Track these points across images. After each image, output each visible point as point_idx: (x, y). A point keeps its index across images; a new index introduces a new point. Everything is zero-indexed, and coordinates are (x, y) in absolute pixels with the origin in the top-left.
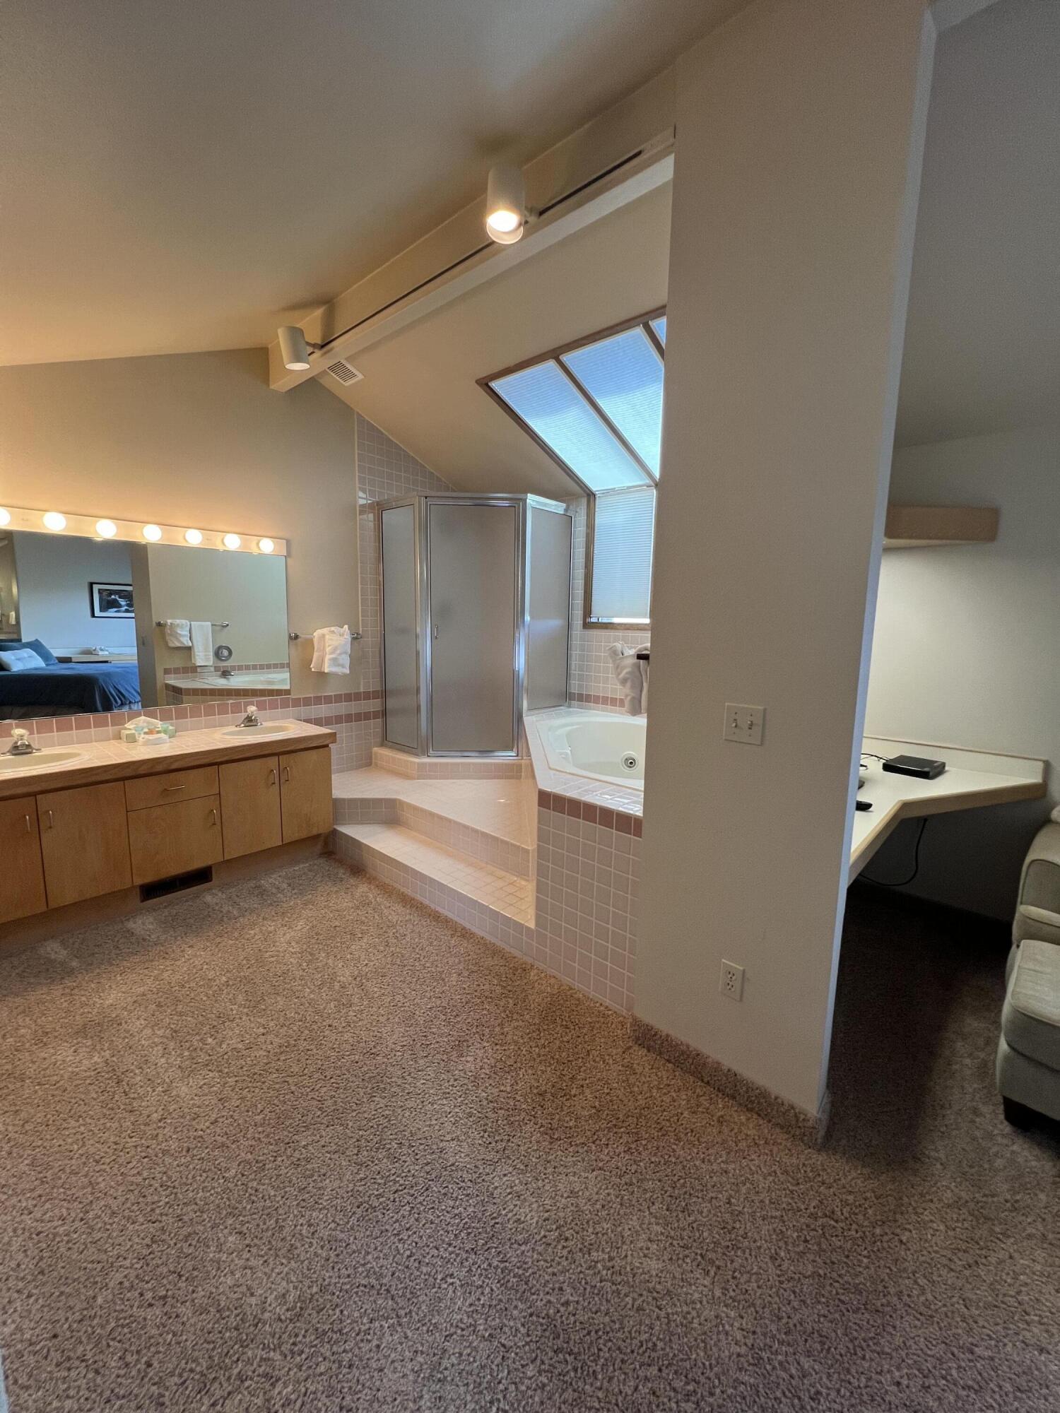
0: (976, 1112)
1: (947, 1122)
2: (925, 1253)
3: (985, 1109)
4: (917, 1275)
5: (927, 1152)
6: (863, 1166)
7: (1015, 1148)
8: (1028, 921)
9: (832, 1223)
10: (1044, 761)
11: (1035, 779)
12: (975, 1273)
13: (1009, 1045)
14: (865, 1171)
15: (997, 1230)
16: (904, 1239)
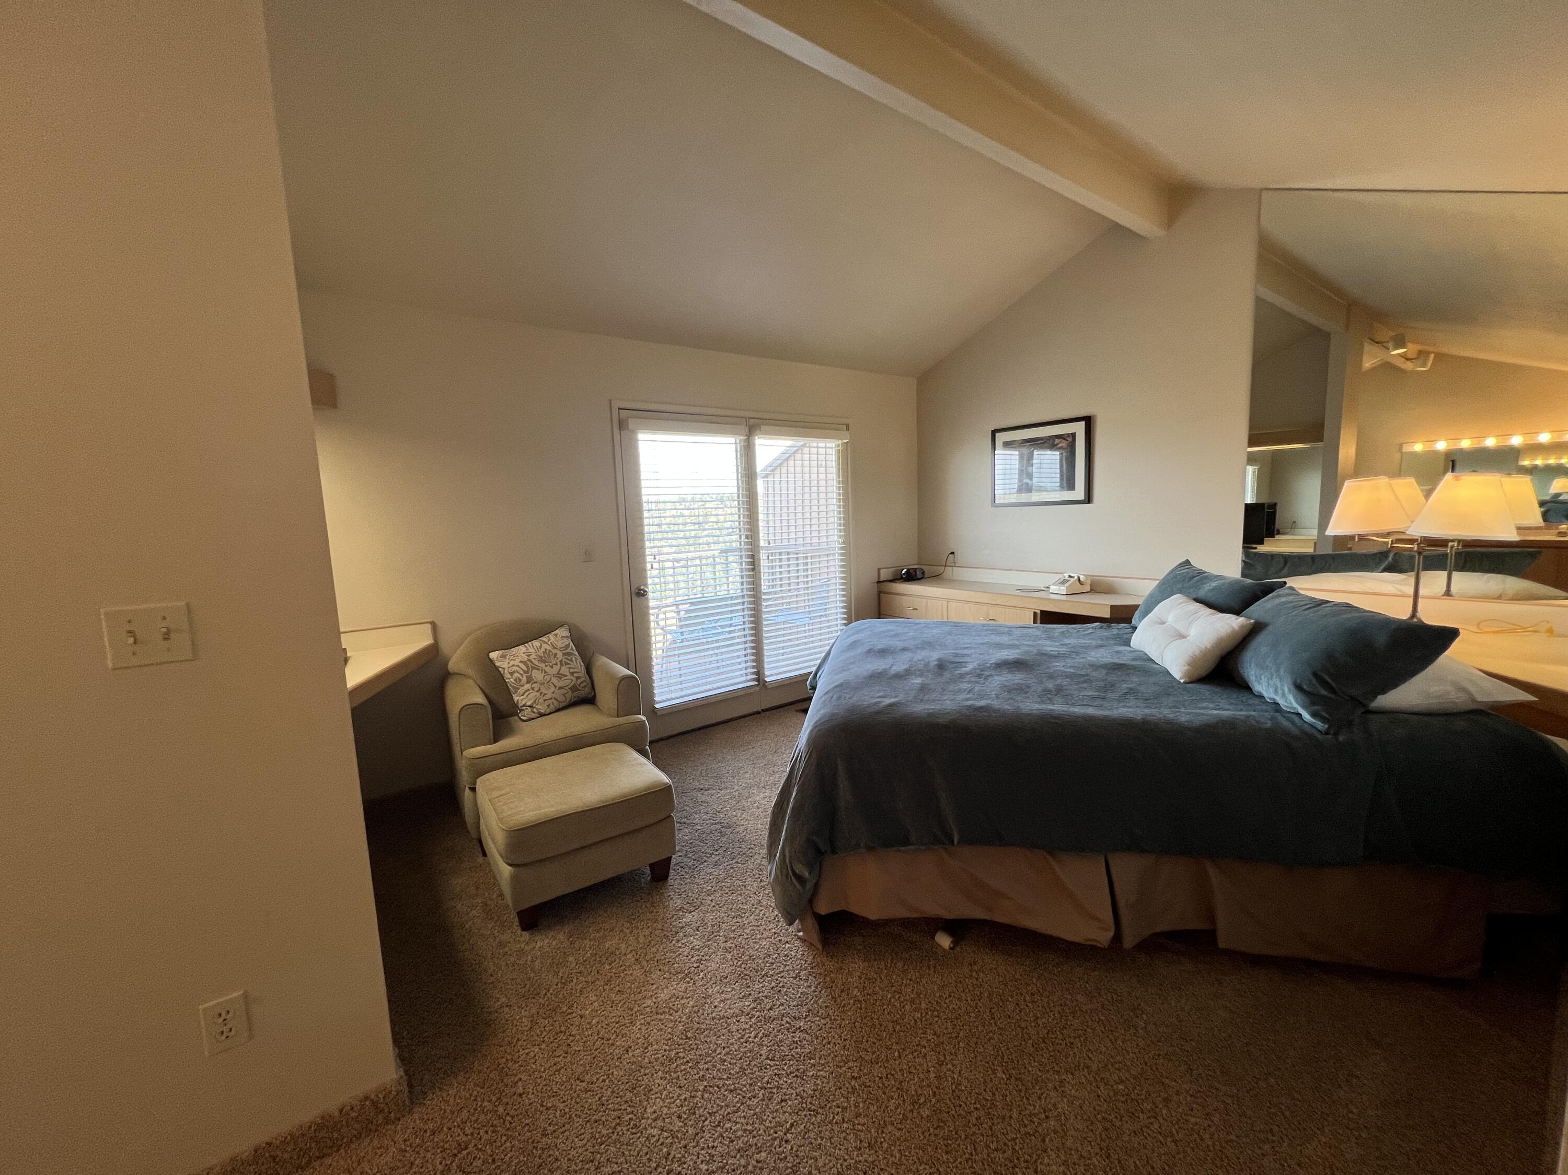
0: (501, 944)
1: (490, 972)
2: (539, 1081)
3: (506, 937)
4: (545, 1104)
5: (492, 1009)
6: (456, 1076)
7: (539, 944)
8: (476, 761)
9: (465, 1152)
10: (430, 623)
11: (428, 641)
12: (573, 1053)
13: (510, 865)
14: (460, 1078)
15: (565, 1009)
16: (521, 1090)
